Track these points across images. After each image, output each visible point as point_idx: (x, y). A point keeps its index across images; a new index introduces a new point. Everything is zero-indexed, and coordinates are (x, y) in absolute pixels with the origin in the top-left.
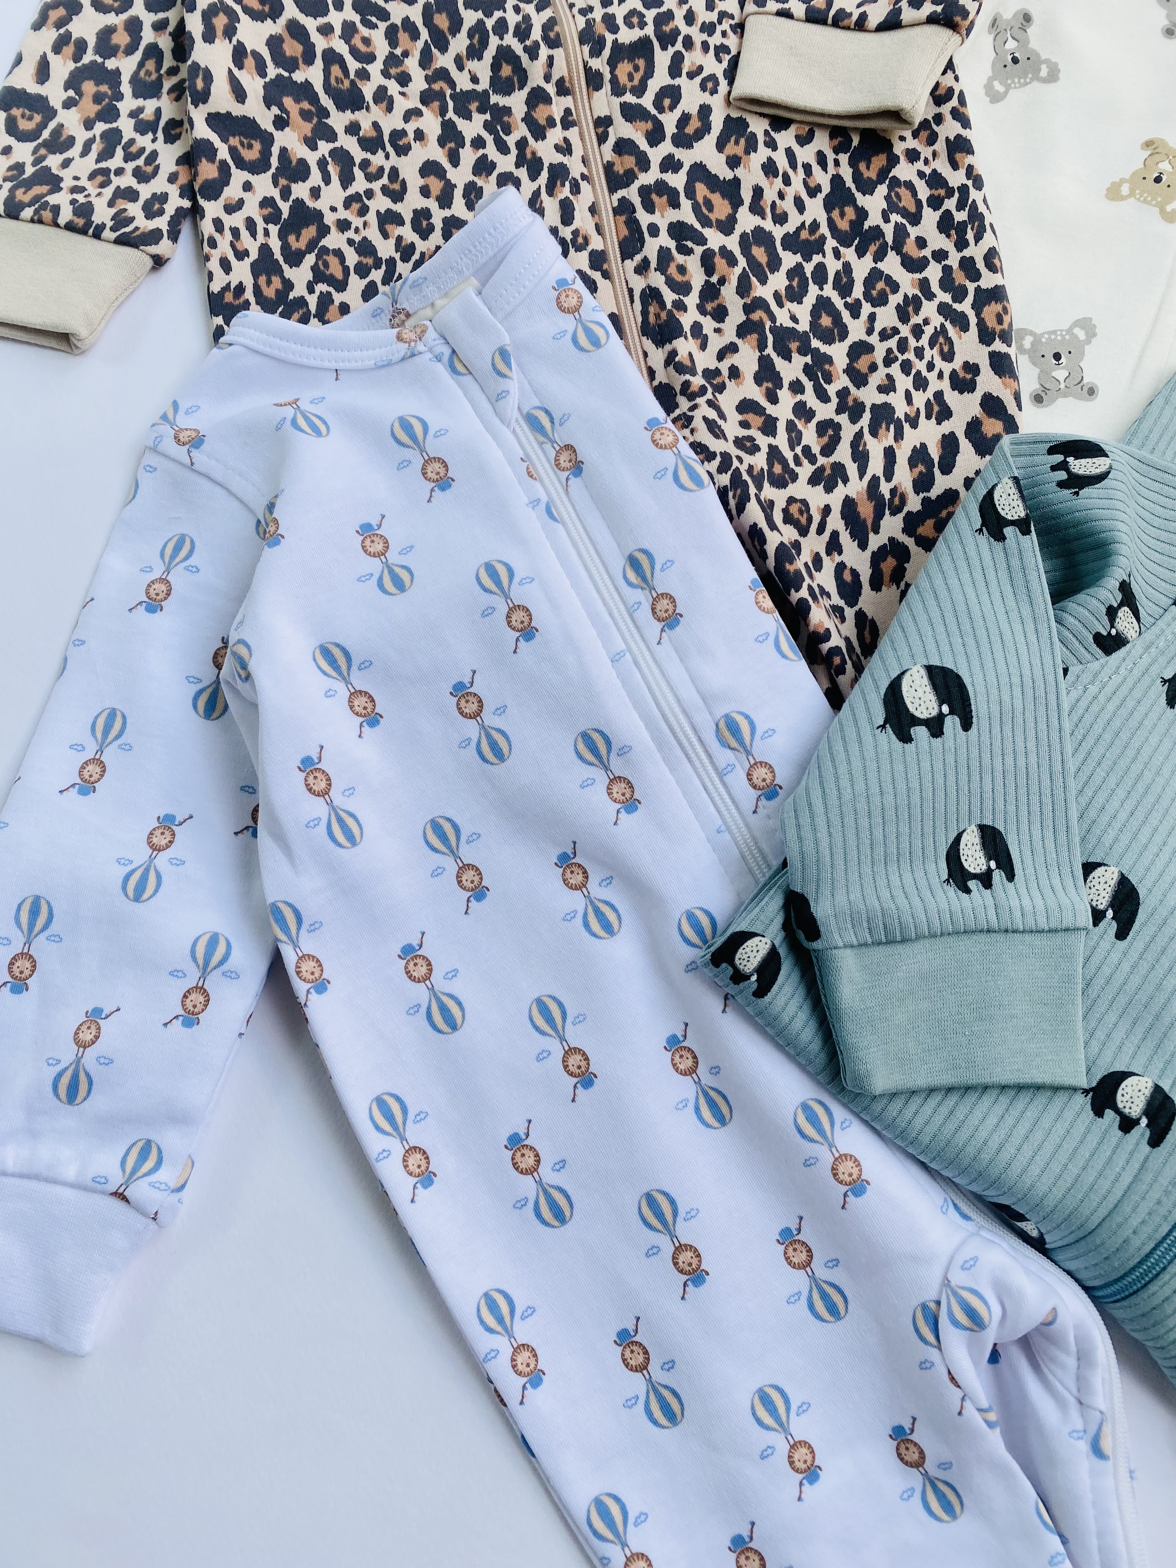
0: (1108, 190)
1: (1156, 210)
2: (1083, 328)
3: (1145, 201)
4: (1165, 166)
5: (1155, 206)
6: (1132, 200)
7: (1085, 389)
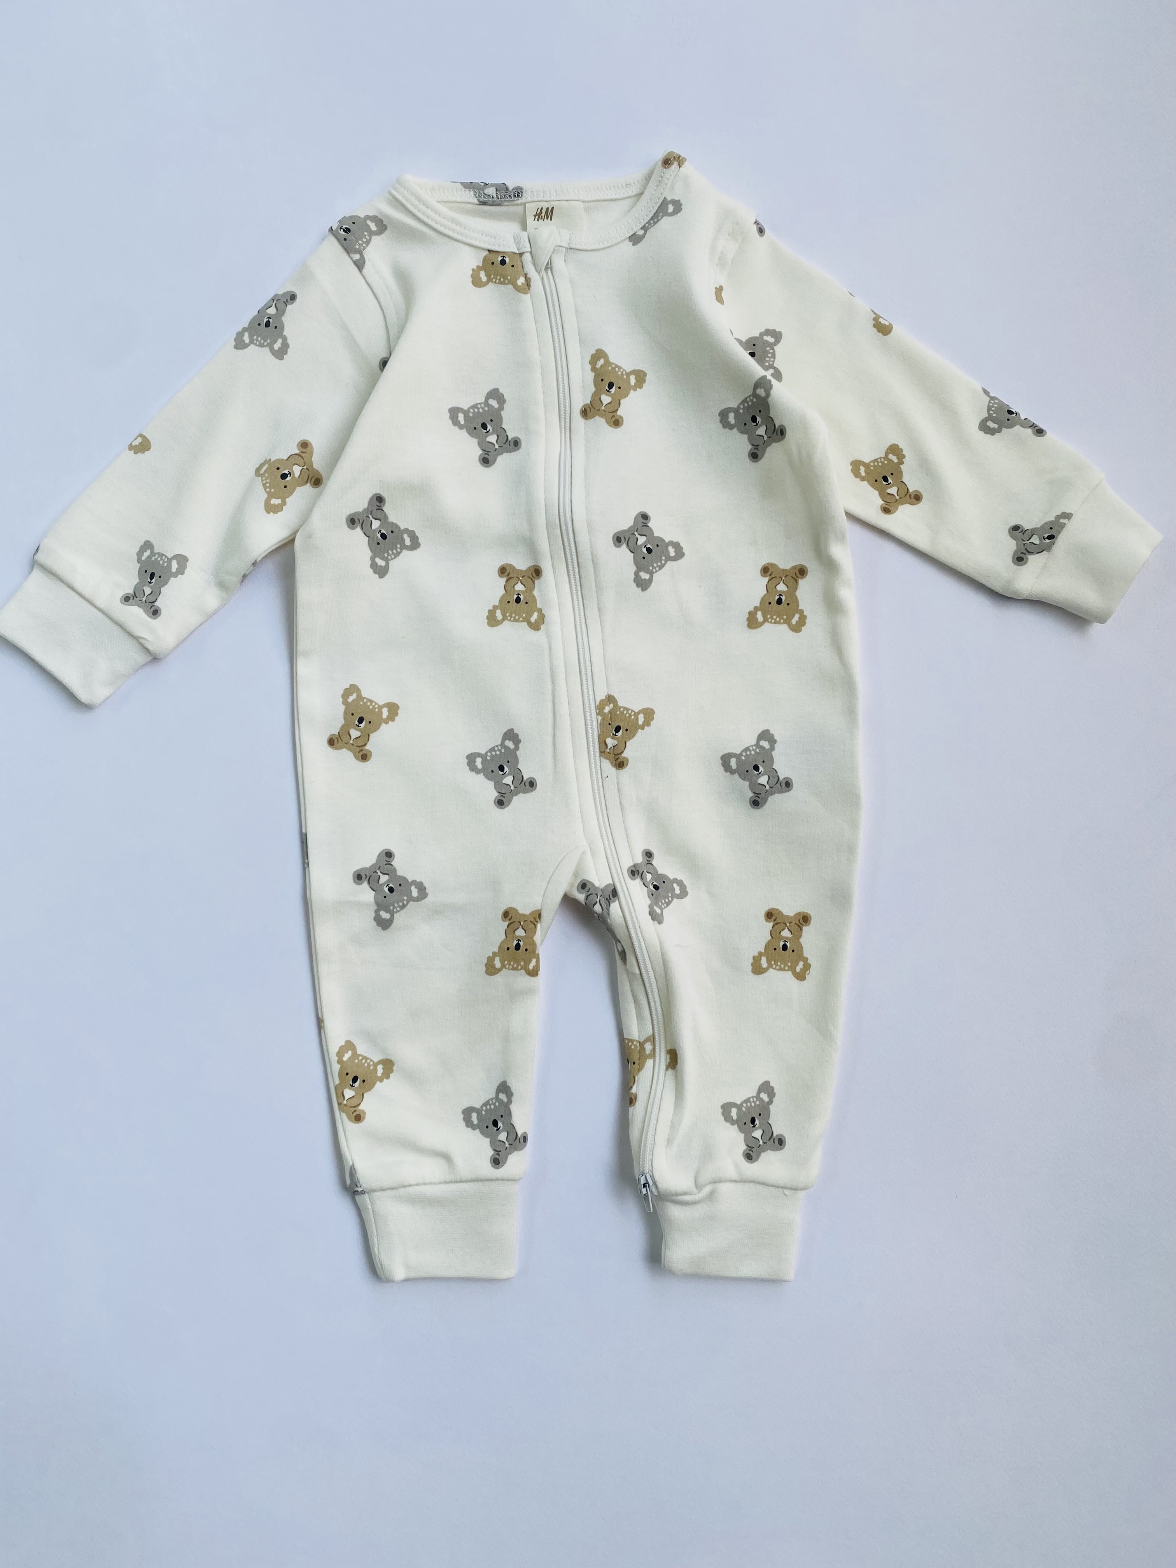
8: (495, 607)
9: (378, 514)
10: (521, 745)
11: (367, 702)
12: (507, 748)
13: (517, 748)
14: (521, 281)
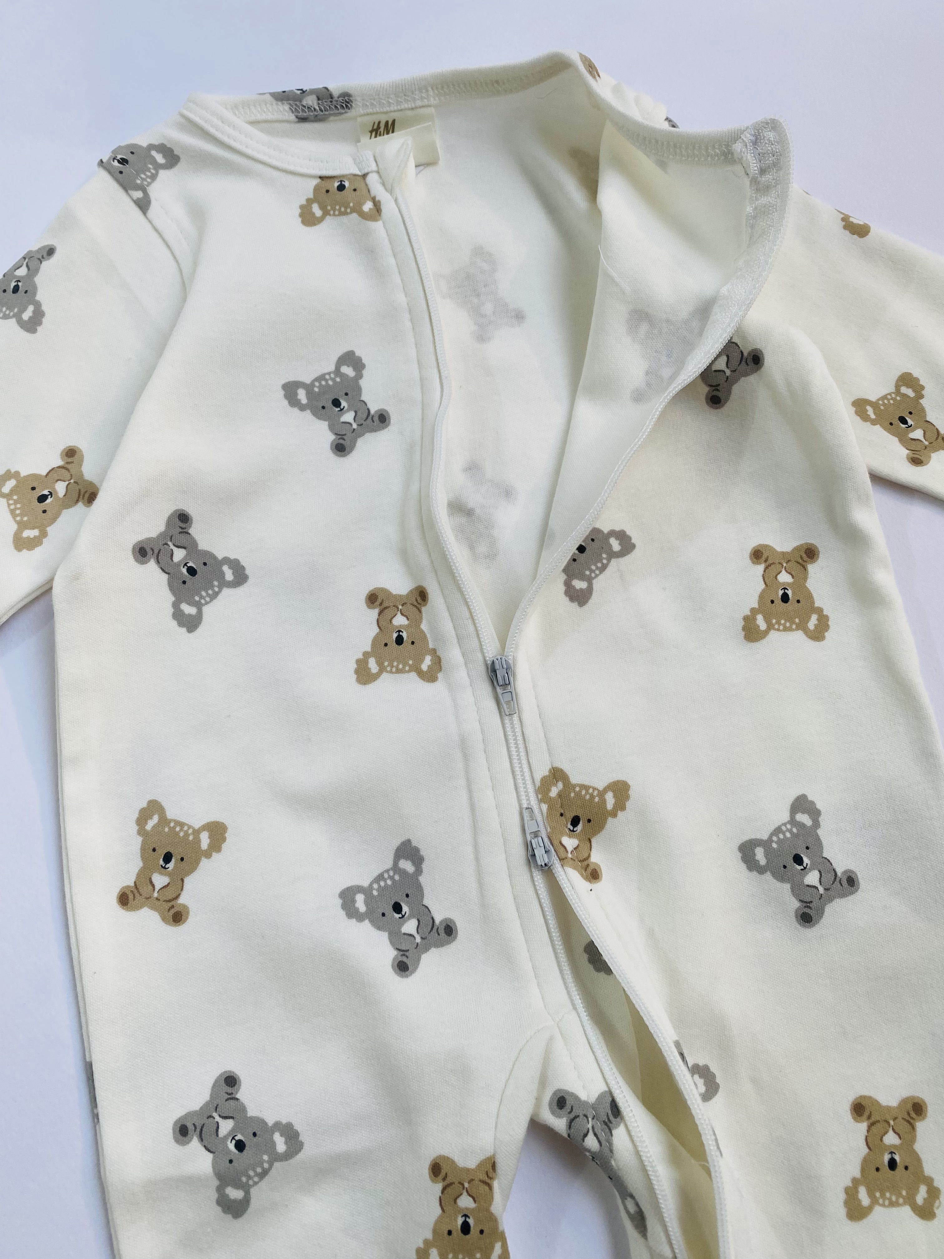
0: (357, 672)
1: (413, 675)
2: (407, 858)
3: (399, 671)
4: (400, 620)
5: (409, 671)
6: (385, 675)
7: (442, 931)
8: (366, 655)
9: (182, 539)
10: (424, 866)
11: (174, 828)
12: (403, 873)
13: (419, 871)
14: (368, 206)
